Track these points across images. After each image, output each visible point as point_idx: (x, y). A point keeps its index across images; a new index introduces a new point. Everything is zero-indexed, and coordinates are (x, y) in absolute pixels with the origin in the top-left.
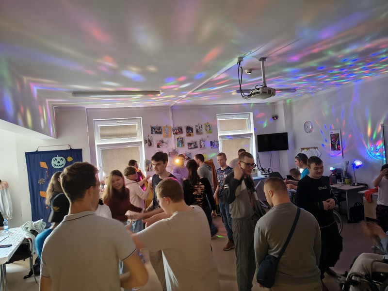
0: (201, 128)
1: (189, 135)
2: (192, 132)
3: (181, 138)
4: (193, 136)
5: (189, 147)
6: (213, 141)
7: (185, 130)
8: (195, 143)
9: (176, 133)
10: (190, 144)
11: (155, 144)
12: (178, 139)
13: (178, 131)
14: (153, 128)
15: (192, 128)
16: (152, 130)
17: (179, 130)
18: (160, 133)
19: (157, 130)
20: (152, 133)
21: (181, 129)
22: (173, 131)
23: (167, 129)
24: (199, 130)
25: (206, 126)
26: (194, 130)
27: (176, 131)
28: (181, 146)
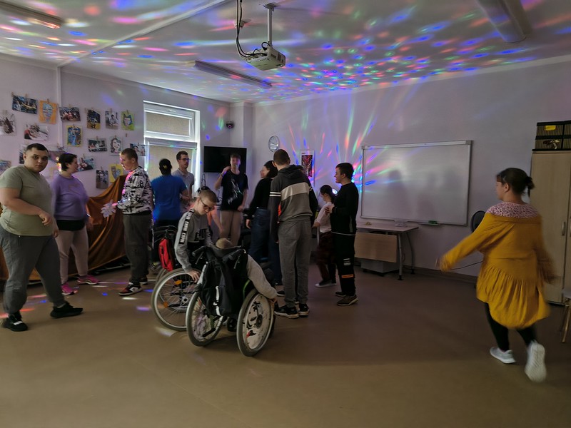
0: (114, 117)
1: (93, 127)
2: (99, 122)
3: (76, 129)
4: (99, 128)
5: (91, 148)
7: (84, 116)
8: (103, 142)
9: (67, 119)
10: (92, 143)
11: (20, 130)
12: (70, 129)
13: (70, 115)
14: (16, 100)
15: (99, 116)
16: (14, 103)
17: (74, 114)
18: (34, 111)
20: (13, 109)
21: (78, 113)
23: (48, 107)
24: (111, 121)
25: (125, 116)
26: (103, 120)
27: (66, 114)
28: (76, 144)
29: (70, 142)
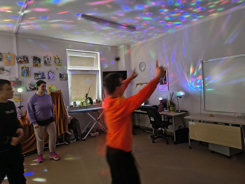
0: (49, 60)
1: (36, 65)
2: (40, 63)
3: (26, 68)
4: (40, 66)
5: (36, 78)
6: (62, 73)
8: (43, 74)
10: (37, 74)
12: (22, 68)
13: (23, 60)
21: (27, 59)
22: (17, 59)
24: (47, 62)
25: (55, 58)
26: (42, 61)
27: (20, 59)
28: (26, 76)
29: (23, 75)
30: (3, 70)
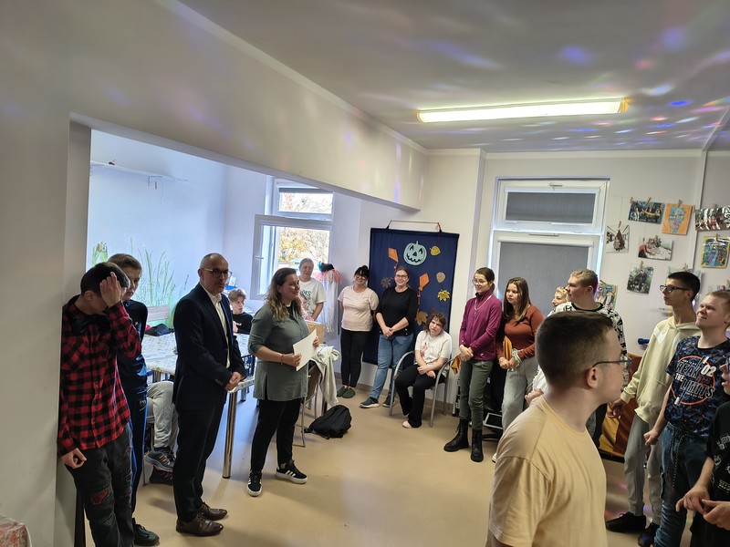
3: (718, 241)
12: (709, 241)
16: (632, 210)
17: (721, 218)
18: (656, 220)
19: (647, 212)
20: (630, 218)
22: (699, 217)
23: (678, 211)
27: (706, 218)
28: (717, 264)
29: (706, 261)
30: (658, 245)
